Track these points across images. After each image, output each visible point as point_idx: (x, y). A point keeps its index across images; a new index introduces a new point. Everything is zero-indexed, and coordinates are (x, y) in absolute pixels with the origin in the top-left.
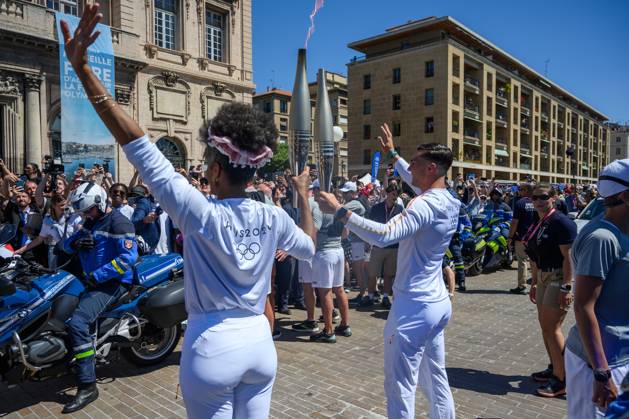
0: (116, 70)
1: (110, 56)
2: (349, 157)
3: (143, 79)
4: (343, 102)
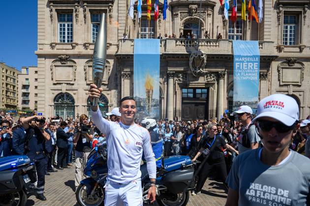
0: (261, 62)
1: (258, 56)
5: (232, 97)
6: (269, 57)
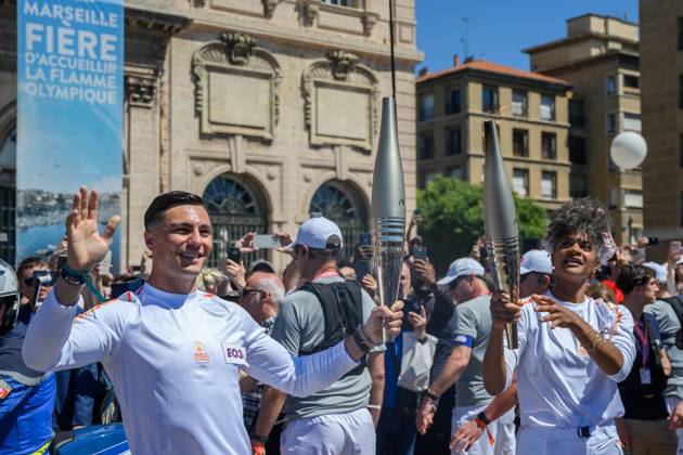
0: (128, 34)
1: (114, 8)
2: (645, 210)
3: (181, 52)
4: (630, 81)
5: (11, 172)
6: (159, 16)
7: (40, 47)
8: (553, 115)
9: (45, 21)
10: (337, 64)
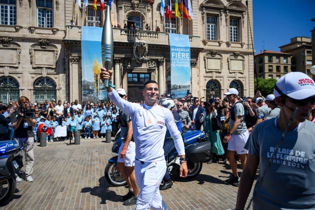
0: (191, 53)
3: (202, 55)
4: (308, 52)
5: (170, 82)
6: (197, 48)
7: (174, 57)
8: (287, 62)
9: (175, 52)
10: (235, 55)
